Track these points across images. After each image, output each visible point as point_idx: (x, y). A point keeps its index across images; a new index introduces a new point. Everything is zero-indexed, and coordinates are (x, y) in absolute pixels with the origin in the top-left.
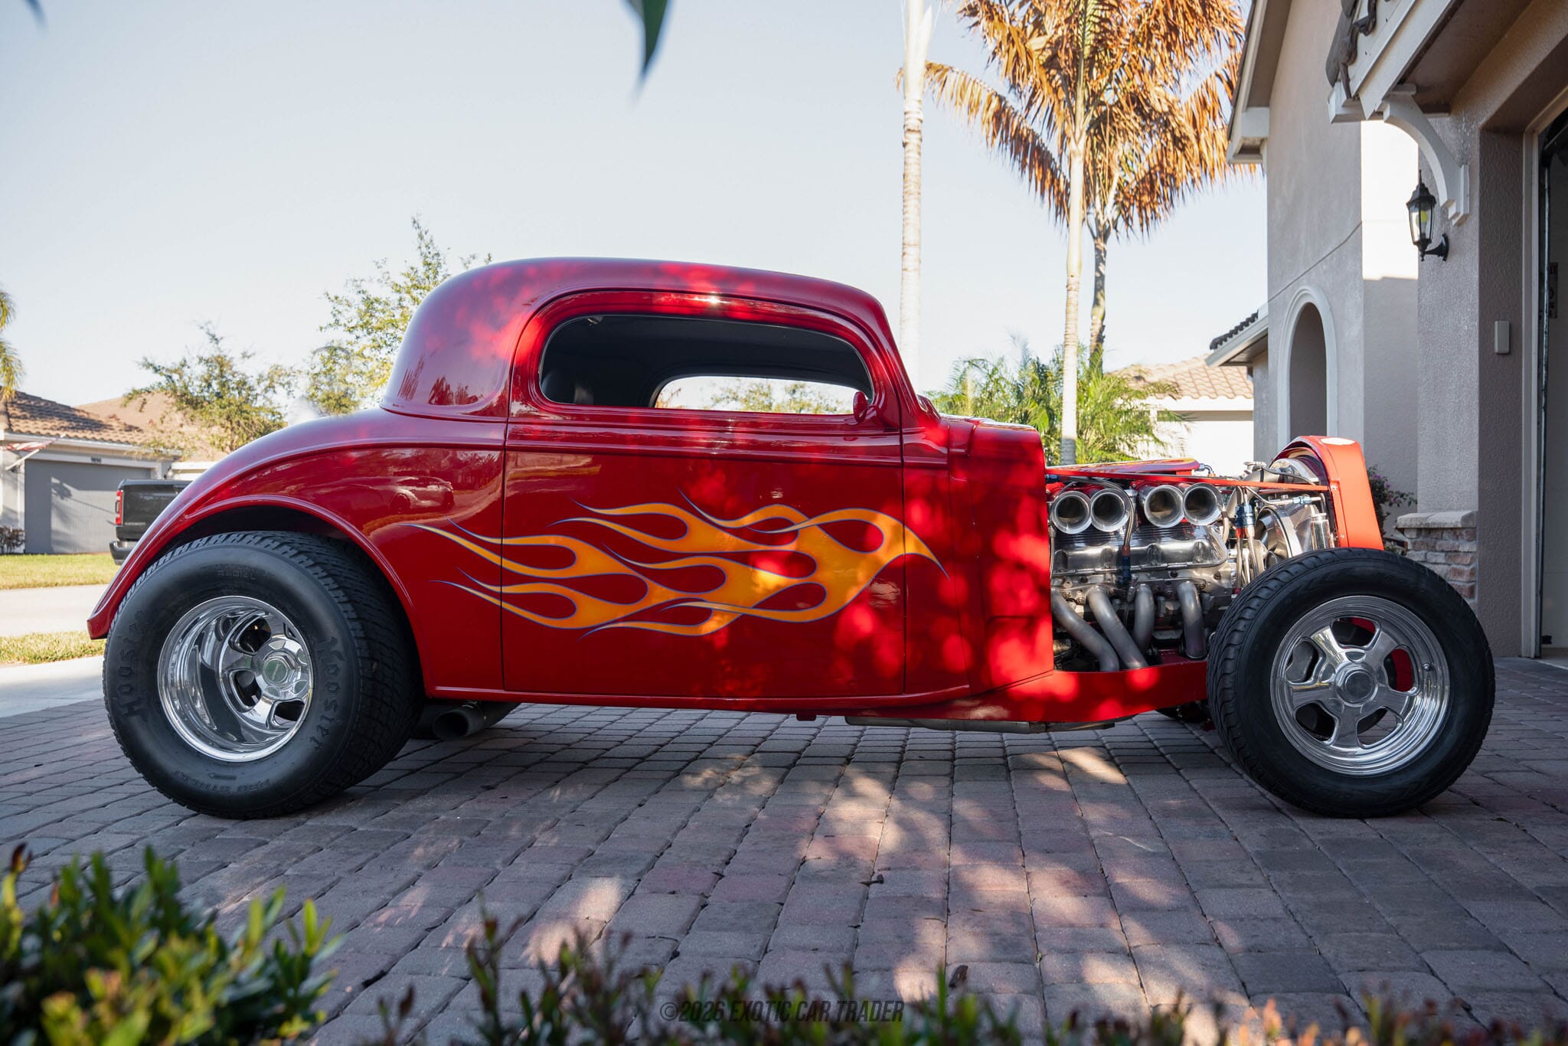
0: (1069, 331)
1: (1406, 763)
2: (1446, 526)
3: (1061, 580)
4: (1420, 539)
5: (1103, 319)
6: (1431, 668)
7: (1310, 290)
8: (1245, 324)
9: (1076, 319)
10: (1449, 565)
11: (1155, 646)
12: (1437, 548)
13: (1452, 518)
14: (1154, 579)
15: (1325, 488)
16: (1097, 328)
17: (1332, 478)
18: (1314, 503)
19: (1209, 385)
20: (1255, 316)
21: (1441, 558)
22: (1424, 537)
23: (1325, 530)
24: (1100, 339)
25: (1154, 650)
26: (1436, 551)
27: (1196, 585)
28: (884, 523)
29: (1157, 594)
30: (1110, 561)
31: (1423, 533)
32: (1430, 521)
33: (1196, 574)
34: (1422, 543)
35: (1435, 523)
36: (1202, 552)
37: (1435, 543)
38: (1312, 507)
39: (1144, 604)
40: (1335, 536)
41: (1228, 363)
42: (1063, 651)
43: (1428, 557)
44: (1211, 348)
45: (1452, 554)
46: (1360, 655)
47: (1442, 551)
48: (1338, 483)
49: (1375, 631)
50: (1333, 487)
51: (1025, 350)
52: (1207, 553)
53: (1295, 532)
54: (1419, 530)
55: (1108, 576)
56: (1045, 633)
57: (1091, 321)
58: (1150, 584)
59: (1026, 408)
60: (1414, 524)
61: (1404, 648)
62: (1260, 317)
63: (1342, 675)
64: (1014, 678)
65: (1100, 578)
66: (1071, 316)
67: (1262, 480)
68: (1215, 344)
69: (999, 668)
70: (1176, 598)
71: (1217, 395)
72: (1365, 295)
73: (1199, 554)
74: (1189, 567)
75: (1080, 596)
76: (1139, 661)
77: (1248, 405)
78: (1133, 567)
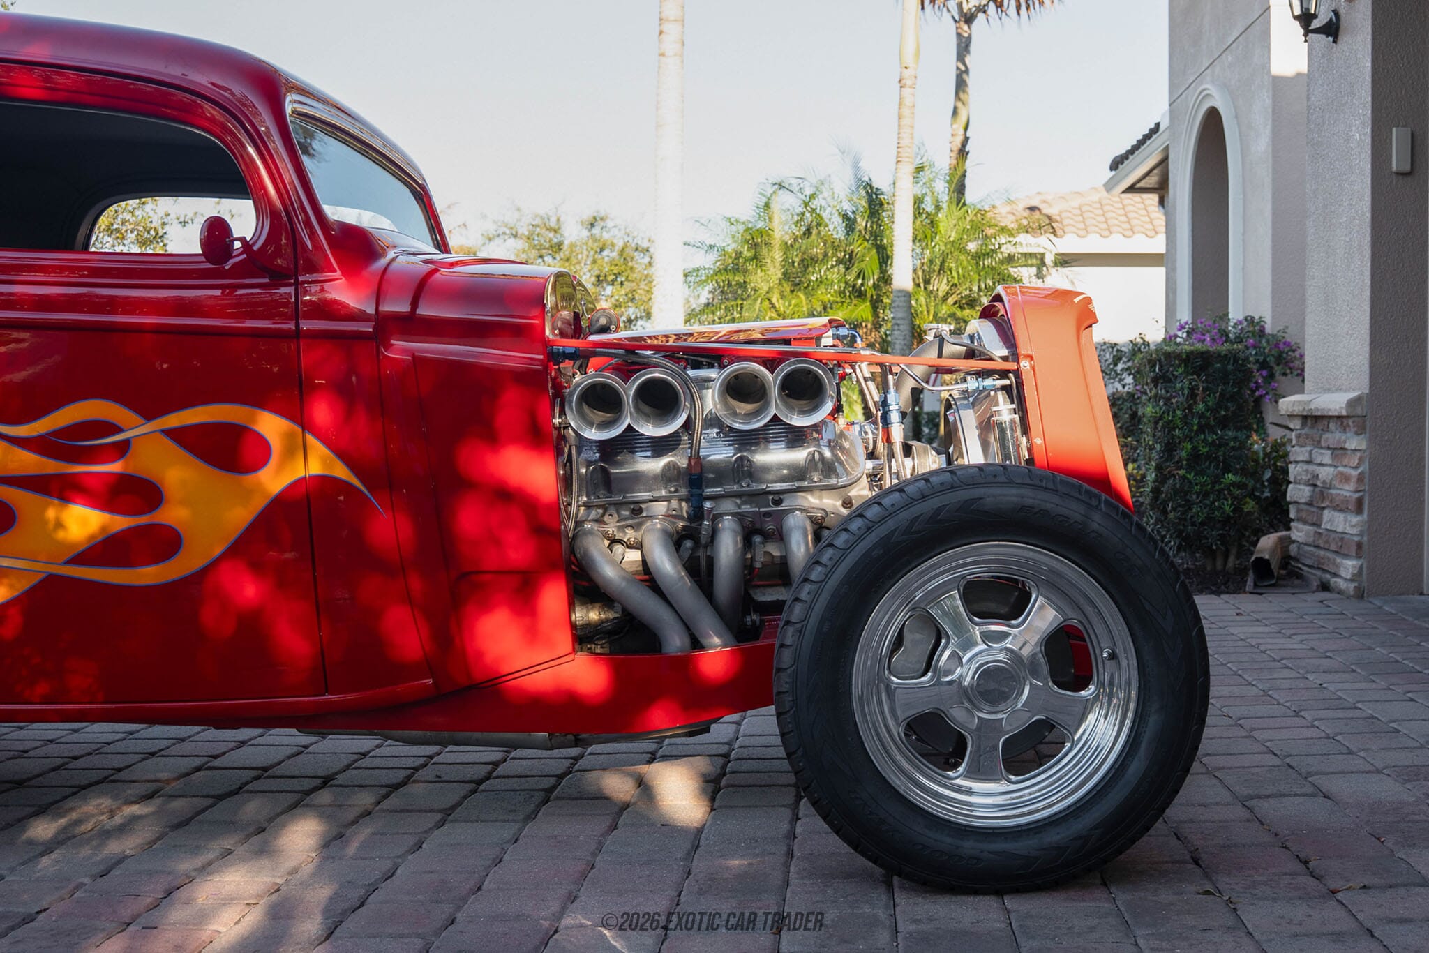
0: (903, 143)
1: (1069, 807)
2: (1330, 414)
3: (600, 511)
4: (1306, 431)
5: (966, 129)
6: (1113, 656)
7: (1213, 90)
8: (1147, 137)
9: (912, 127)
10: (1336, 467)
11: (755, 611)
12: (1323, 444)
13: (1335, 402)
14: (747, 508)
15: (1013, 366)
16: (959, 139)
17: (1022, 351)
18: (1004, 388)
19: (1124, 219)
20: (1158, 125)
21: (1326, 457)
22: (1310, 428)
23: (1013, 430)
24: (963, 153)
25: (754, 617)
26: (1322, 448)
27: (810, 518)
28: (271, 426)
29: (750, 533)
30: (677, 480)
31: (1309, 422)
32: (1313, 406)
33: (812, 501)
34: (1307, 436)
35: (1317, 410)
36: (820, 465)
37: (1321, 437)
38: (1000, 394)
39: (727, 547)
40: (1028, 440)
41: (1132, 189)
42: (608, 620)
43: (1314, 456)
44: (1111, 169)
45: (1339, 451)
46: (1003, 636)
47: (1328, 448)
48: (1031, 358)
49: (1031, 597)
50: (1025, 364)
51: (856, 167)
52: (829, 468)
53: (977, 432)
54: (1305, 418)
55: (674, 504)
56: (553, 597)
57: (950, 131)
58: (739, 517)
59: (852, 247)
60: (1297, 410)
61: (1075, 623)
62: (1162, 128)
63: (974, 666)
64: (506, 669)
65: (660, 508)
66: (905, 121)
67: (940, 355)
68: (1116, 164)
69: (480, 655)
70: (779, 536)
71: (1134, 233)
72: (1274, 96)
73: (816, 470)
74: (799, 489)
75: (630, 535)
76: (718, 637)
77: (1158, 245)
78: (710, 491)
